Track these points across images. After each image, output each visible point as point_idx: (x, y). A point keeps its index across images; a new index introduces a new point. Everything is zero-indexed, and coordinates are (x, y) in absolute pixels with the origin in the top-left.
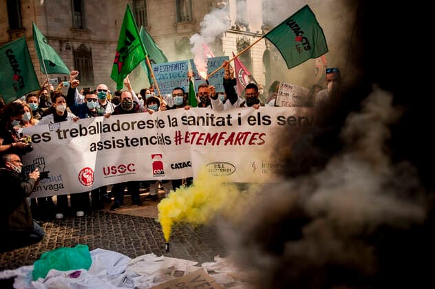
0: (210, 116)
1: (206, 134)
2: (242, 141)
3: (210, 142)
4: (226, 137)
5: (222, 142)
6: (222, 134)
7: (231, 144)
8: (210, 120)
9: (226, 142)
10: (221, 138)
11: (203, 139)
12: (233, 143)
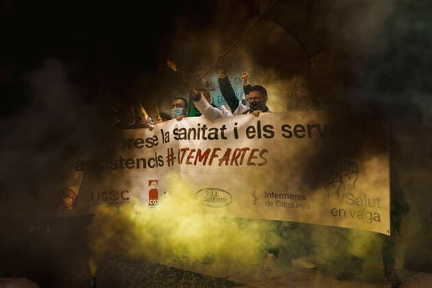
0: (201, 126)
1: (197, 151)
2: (239, 160)
3: (200, 161)
4: (221, 154)
5: (216, 160)
6: (215, 150)
7: (227, 164)
8: (201, 132)
9: (221, 161)
10: (214, 155)
11: (193, 157)
12: (229, 162)
